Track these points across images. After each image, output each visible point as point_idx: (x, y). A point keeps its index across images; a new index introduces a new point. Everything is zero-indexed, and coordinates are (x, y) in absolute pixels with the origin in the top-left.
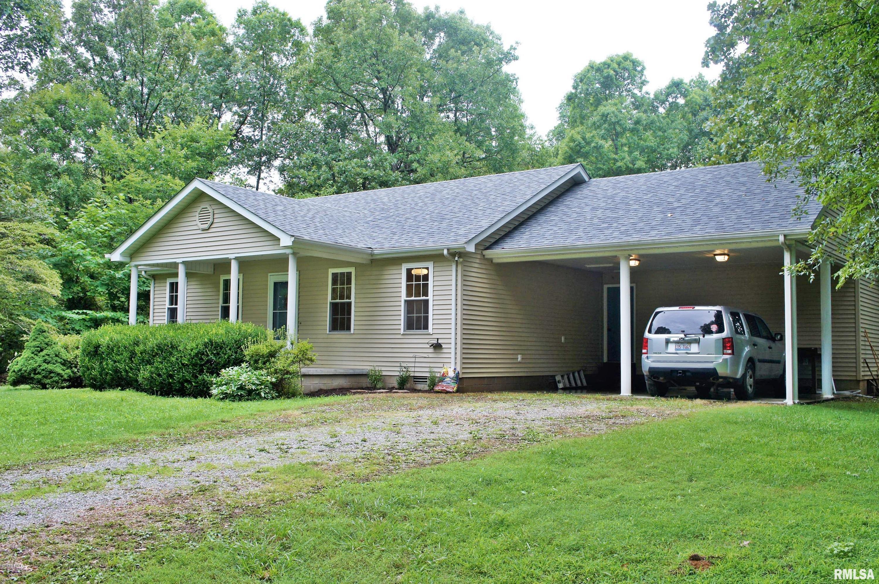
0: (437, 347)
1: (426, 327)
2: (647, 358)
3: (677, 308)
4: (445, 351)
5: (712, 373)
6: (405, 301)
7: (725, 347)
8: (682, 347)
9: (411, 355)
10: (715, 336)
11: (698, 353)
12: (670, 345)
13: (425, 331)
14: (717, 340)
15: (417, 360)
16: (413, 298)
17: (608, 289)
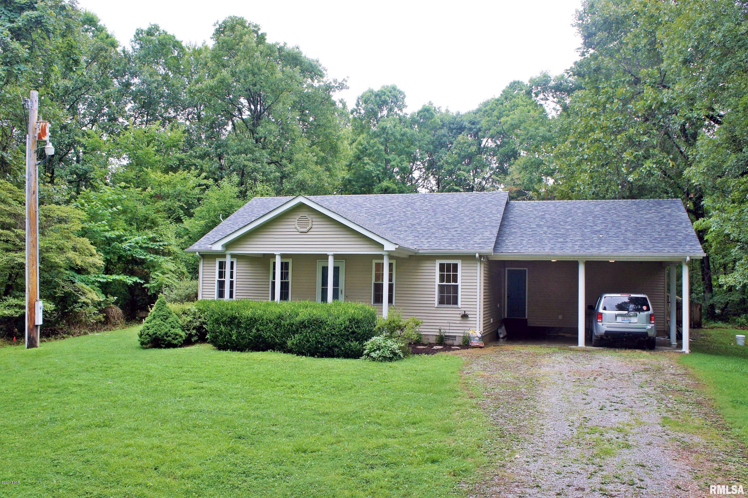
0: (465, 316)
1: (456, 302)
2: (603, 325)
3: (619, 295)
4: (470, 319)
5: (645, 334)
6: (439, 285)
7: (651, 320)
8: (626, 319)
9: (446, 321)
10: (646, 313)
11: (636, 323)
12: (618, 318)
13: (455, 306)
14: (647, 315)
15: (451, 325)
16: (445, 283)
17: (508, 270)
